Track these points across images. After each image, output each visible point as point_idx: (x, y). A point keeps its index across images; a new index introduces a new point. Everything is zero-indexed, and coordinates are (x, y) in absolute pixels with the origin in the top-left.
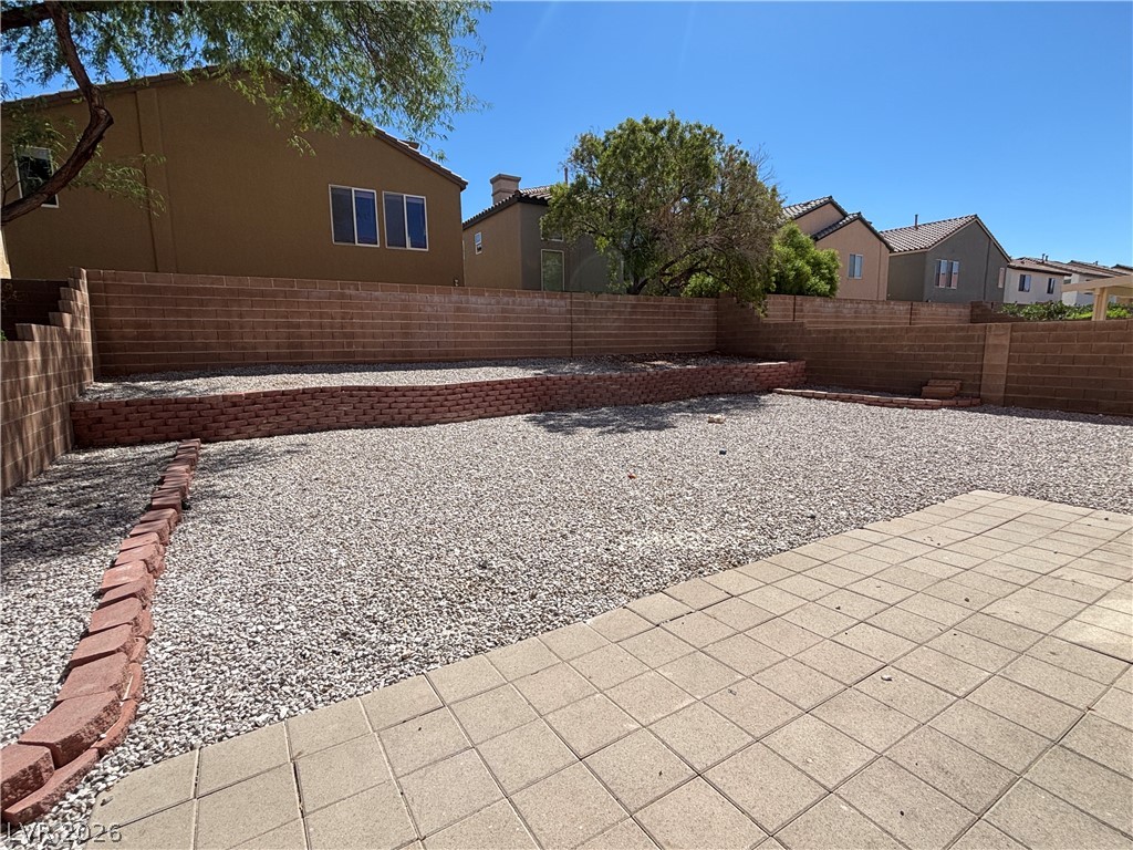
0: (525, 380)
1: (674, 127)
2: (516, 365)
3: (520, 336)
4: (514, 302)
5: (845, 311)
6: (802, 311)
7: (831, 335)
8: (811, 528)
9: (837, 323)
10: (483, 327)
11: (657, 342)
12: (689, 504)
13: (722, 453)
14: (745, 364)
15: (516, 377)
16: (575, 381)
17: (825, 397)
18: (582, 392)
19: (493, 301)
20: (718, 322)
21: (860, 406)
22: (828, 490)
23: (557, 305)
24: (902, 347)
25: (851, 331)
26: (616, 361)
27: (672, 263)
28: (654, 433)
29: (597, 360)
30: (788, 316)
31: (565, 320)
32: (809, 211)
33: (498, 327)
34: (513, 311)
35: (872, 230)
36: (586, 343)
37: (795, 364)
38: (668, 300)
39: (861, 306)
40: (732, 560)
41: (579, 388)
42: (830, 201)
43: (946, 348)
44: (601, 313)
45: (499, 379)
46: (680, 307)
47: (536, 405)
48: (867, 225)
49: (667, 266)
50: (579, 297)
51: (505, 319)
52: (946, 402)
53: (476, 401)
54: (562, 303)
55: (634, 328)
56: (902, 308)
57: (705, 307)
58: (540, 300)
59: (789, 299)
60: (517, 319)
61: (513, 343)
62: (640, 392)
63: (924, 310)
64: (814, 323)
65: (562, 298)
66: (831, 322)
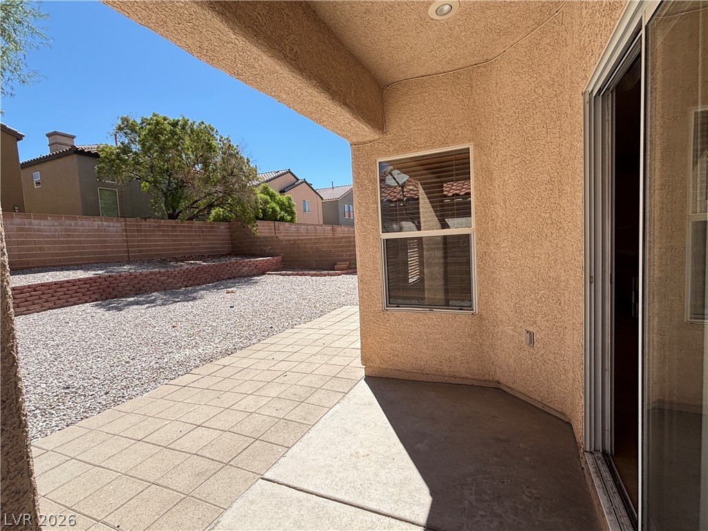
0: (90, 279)
1: (186, 123)
2: (81, 269)
3: (84, 248)
4: (76, 225)
5: (301, 230)
6: (279, 230)
7: (292, 242)
8: (271, 332)
9: (298, 236)
10: (47, 243)
11: (192, 249)
12: (208, 334)
13: (231, 307)
14: (248, 260)
15: (82, 277)
16: (131, 277)
17: (292, 274)
18: (139, 283)
19: (56, 224)
20: (231, 236)
21: (308, 277)
22: (282, 316)
23: (114, 227)
24: (324, 247)
25: (301, 240)
26: (163, 262)
27: (197, 201)
28: (190, 303)
29: (149, 262)
30: (272, 233)
31: (122, 236)
32: (279, 176)
33: (62, 242)
34: (75, 230)
35: (311, 188)
36: (140, 251)
37: (276, 258)
38: (196, 223)
39: (309, 227)
40: (228, 353)
41: (136, 281)
42: (289, 172)
43: (342, 247)
44: (150, 231)
45: (65, 279)
46: (206, 227)
47: (101, 295)
48: (309, 185)
49: (194, 202)
50: (131, 221)
51: (69, 236)
52: (344, 272)
53: (44, 297)
54: (119, 225)
55: (175, 240)
56: (328, 228)
57: (222, 227)
58: (99, 223)
59: (271, 223)
60: (78, 236)
61: (77, 254)
62: (182, 280)
63: (339, 229)
64: (286, 236)
65: (117, 221)
66: (295, 236)
